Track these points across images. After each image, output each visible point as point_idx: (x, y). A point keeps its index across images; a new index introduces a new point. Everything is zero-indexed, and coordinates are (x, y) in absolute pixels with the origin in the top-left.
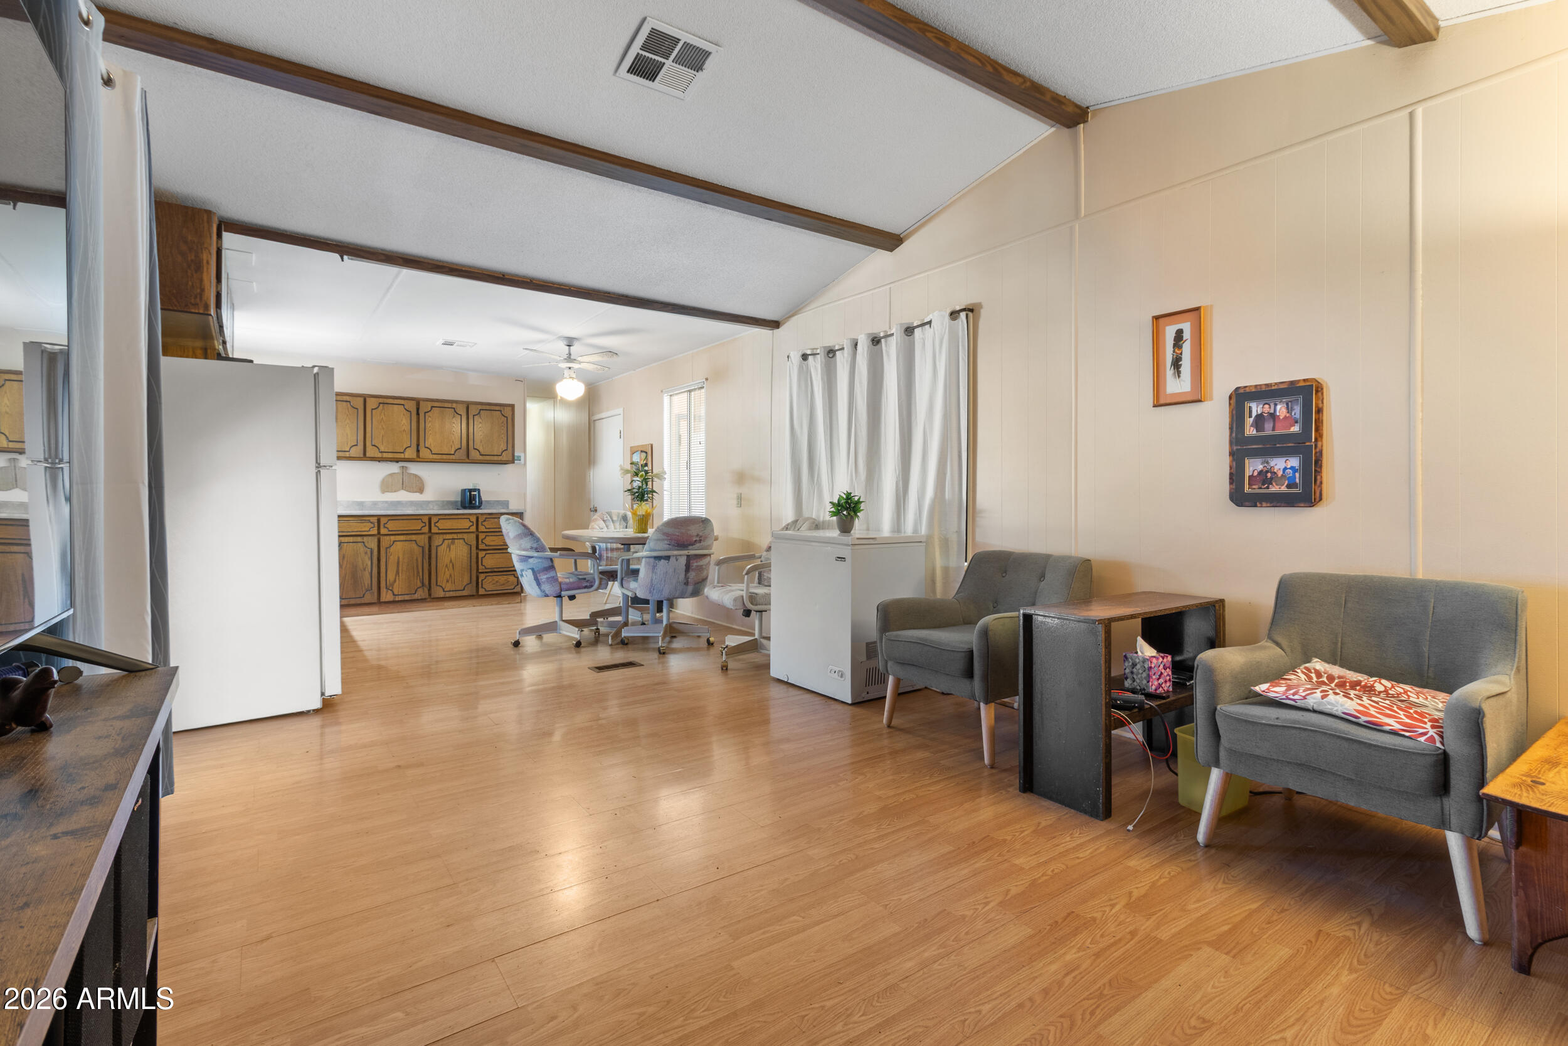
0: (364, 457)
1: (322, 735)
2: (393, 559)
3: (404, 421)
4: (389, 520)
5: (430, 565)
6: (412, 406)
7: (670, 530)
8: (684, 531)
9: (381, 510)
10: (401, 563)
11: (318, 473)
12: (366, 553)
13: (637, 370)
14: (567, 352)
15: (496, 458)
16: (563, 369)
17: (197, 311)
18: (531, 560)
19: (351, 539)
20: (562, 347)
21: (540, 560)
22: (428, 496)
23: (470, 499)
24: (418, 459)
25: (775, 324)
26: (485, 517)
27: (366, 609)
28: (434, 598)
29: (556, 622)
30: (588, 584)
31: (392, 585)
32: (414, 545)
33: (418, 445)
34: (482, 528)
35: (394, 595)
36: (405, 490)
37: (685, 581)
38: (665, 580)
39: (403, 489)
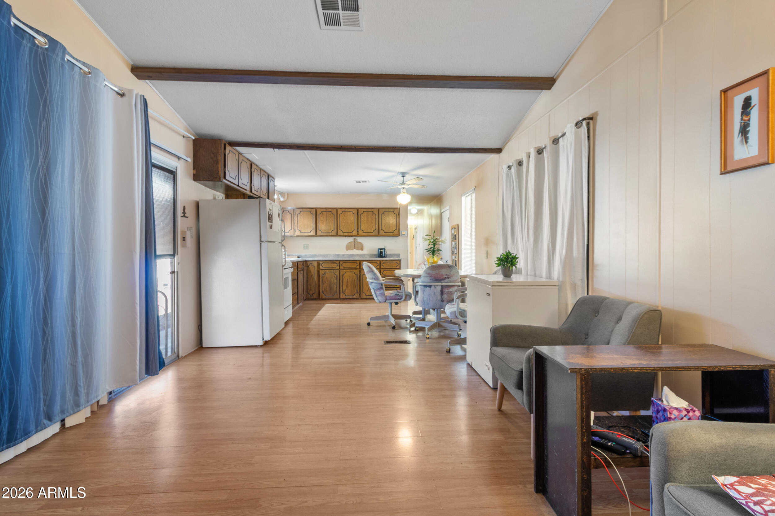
0: (337, 235)
1: (263, 357)
2: (345, 280)
3: (352, 218)
4: (344, 263)
5: (360, 283)
6: (355, 211)
7: (430, 272)
8: (437, 272)
9: (346, 258)
10: (348, 282)
11: (261, 244)
12: (335, 277)
13: (454, 185)
14: (402, 180)
15: (391, 234)
16: (400, 189)
17: (216, 180)
18: (373, 284)
19: (329, 271)
20: (400, 178)
21: (376, 284)
22: (365, 252)
23: (381, 253)
24: (358, 235)
25: (498, 151)
26: (383, 261)
27: (335, 301)
28: (362, 298)
29: (389, 315)
30: (400, 298)
31: (345, 291)
32: (354, 274)
33: (358, 229)
34: (382, 267)
35: (346, 296)
36: (356, 249)
37: (441, 300)
38: (430, 299)
39: (354, 248)
